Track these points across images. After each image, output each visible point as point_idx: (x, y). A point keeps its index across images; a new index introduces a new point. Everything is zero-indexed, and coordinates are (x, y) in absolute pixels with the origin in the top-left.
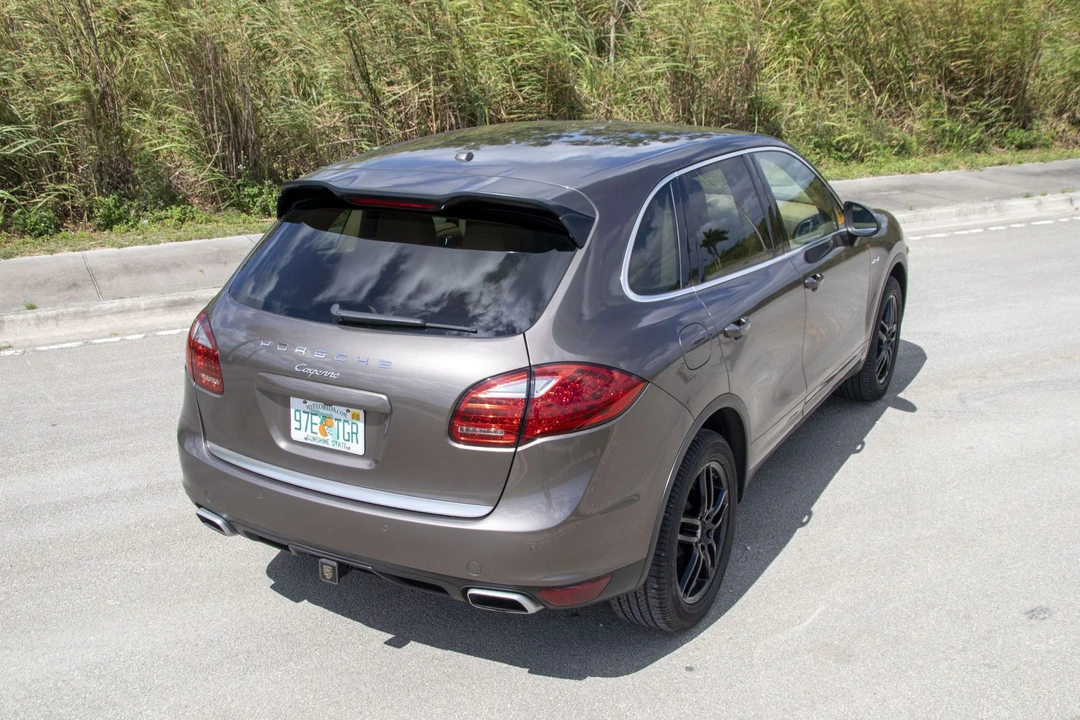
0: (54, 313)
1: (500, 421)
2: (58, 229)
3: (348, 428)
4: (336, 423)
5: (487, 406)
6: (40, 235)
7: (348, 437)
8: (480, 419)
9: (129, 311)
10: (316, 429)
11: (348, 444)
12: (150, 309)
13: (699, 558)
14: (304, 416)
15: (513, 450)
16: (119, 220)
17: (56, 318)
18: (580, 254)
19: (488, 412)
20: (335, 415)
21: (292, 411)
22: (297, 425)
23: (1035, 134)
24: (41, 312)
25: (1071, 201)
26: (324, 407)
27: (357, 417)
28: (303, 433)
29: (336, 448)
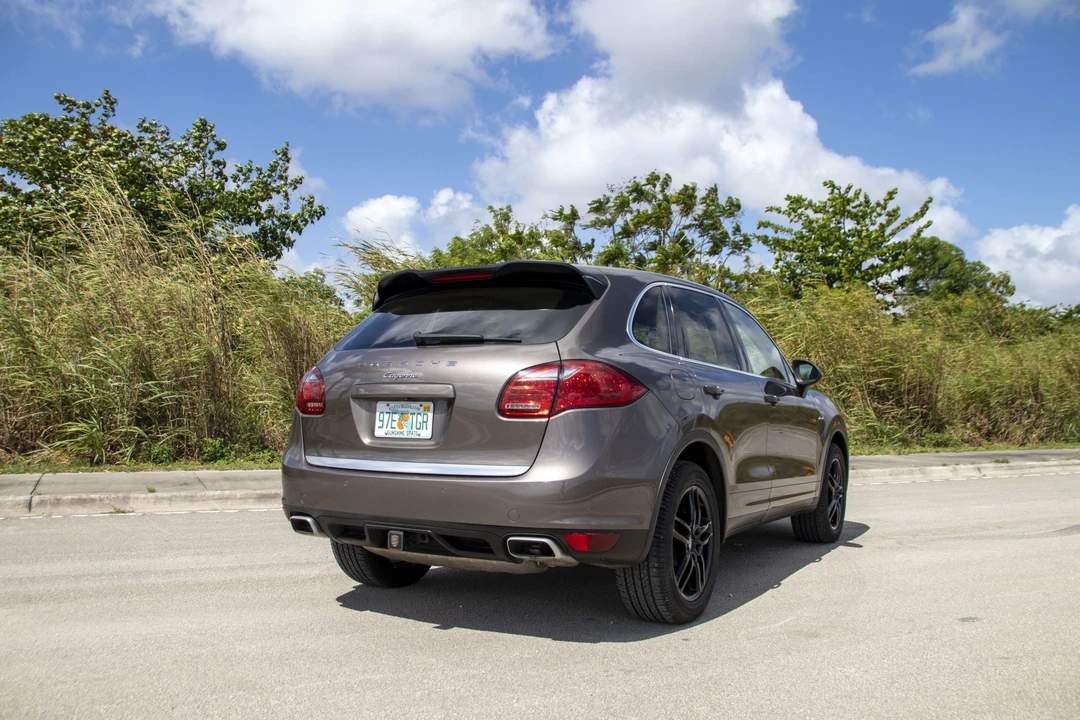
0: (169, 495)
1: (536, 397)
2: (175, 459)
3: (420, 418)
4: (411, 417)
5: (526, 387)
6: (161, 462)
7: (421, 425)
8: (522, 397)
9: (227, 498)
10: (395, 424)
11: (419, 432)
12: (244, 499)
13: (690, 562)
14: (387, 416)
15: (546, 419)
16: (223, 456)
17: (170, 499)
18: (595, 305)
19: (528, 392)
20: (411, 411)
21: (378, 414)
22: (380, 424)
23: (947, 436)
24: (159, 494)
25: (979, 469)
26: (402, 406)
27: (427, 409)
28: (384, 430)
29: (410, 436)
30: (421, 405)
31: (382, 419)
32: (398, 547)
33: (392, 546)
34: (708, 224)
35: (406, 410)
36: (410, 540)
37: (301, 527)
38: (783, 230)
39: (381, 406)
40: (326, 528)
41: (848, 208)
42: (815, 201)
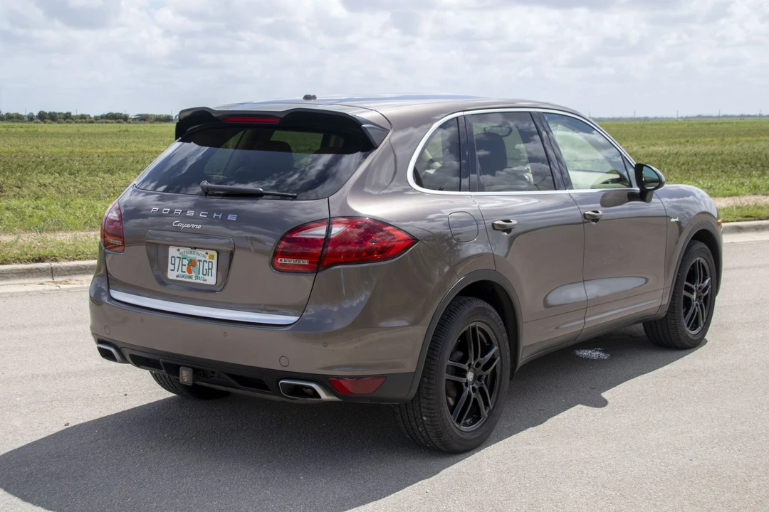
3: (206, 266)
7: (206, 272)
10: (185, 268)
13: (469, 395)
14: (177, 260)
15: (314, 275)
20: (198, 257)
21: (170, 257)
22: (172, 267)
26: (191, 253)
27: (213, 257)
28: (176, 273)
29: (197, 281)
30: (207, 253)
31: (173, 262)
35: (194, 256)
37: (106, 354)
39: (173, 250)
40: (129, 359)
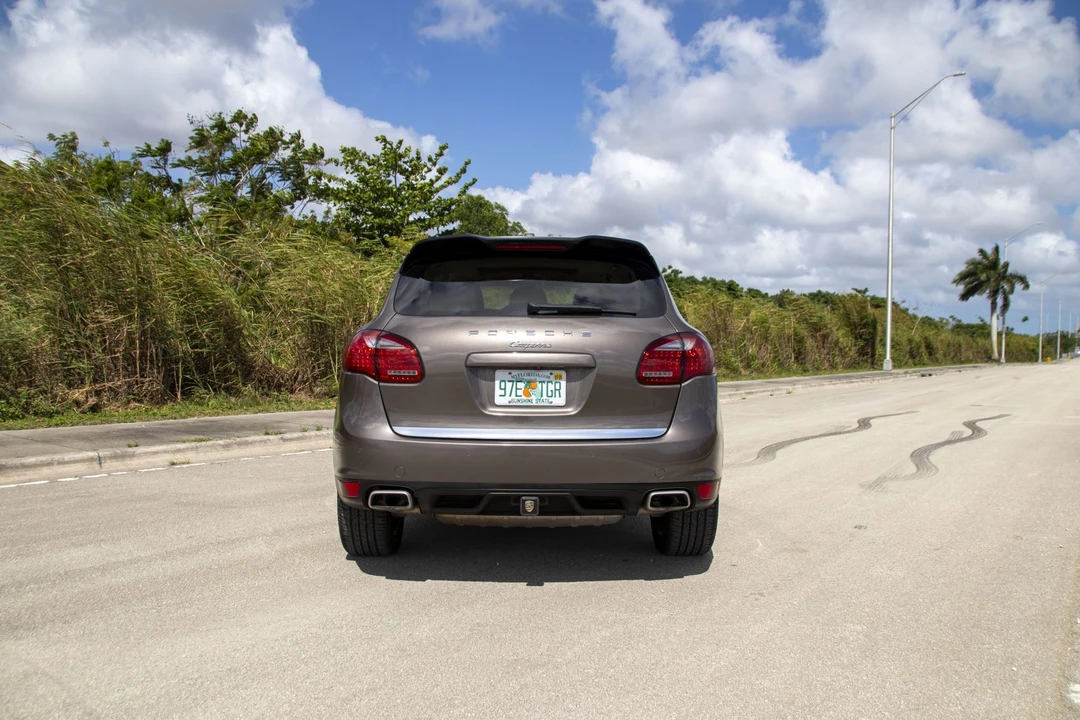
3: (551, 387)
4: (540, 385)
7: (554, 394)
10: (520, 393)
11: (551, 399)
14: (509, 385)
15: (678, 386)
20: (539, 379)
21: (497, 383)
22: (502, 392)
26: (528, 375)
27: (560, 377)
28: (507, 398)
29: (539, 404)
30: (551, 374)
31: (503, 387)
32: (533, 512)
33: (525, 512)
34: (292, 171)
35: (532, 378)
36: (550, 504)
38: (336, 179)
39: (499, 374)
41: (399, 163)
42: (370, 153)
